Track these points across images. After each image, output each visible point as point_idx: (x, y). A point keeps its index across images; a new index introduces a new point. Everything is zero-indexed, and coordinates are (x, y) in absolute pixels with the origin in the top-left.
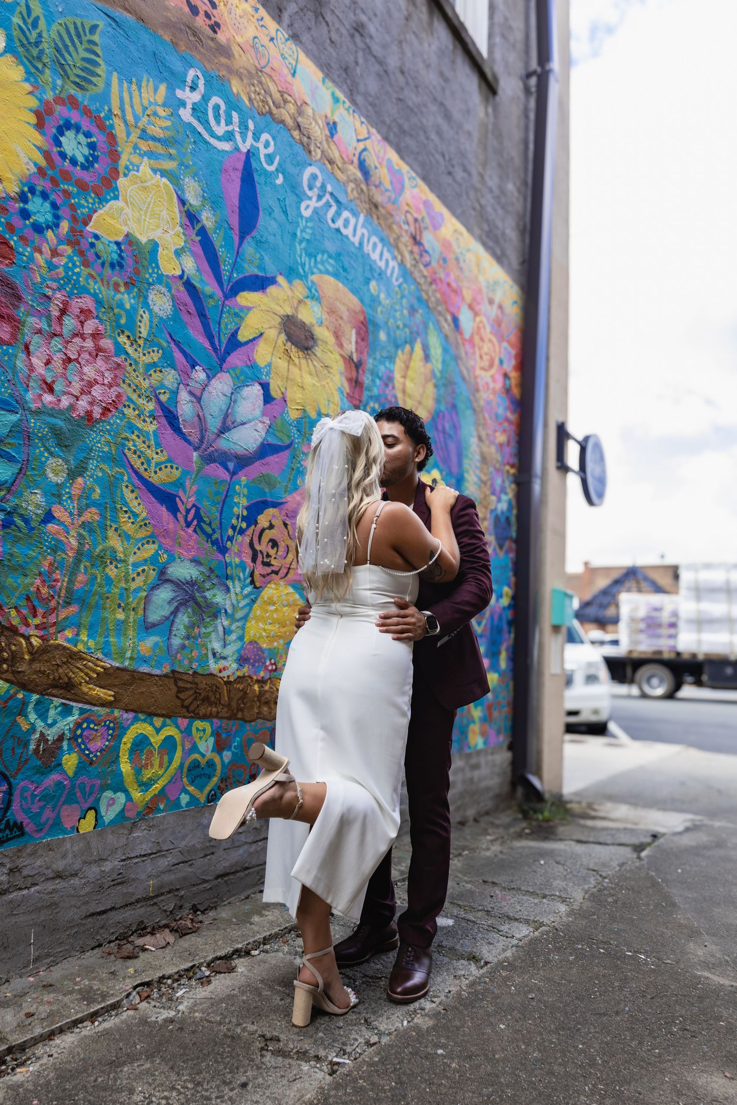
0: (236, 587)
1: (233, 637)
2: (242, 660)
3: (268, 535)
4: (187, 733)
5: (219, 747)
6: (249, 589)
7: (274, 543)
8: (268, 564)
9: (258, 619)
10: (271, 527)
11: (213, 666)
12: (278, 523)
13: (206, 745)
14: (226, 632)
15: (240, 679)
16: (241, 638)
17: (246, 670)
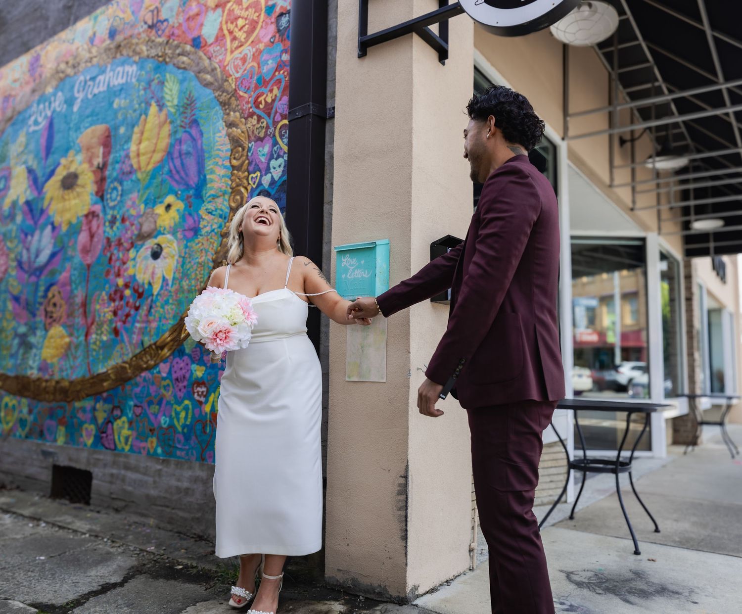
0: (39, 333)
1: (37, 358)
2: (40, 369)
3: (53, 301)
4: (19, 402)
5: (30, 412)
6: (43, 332)
7: (55, 305)
8: (51, 317)
9: (48, 347)
10: (54, 296)
11: (29, 372)
12: (56, 293)
13: (25, 410)
14: (35, 355)
15: (39, 379)
16: (40, 358)
17: (40, 375)
